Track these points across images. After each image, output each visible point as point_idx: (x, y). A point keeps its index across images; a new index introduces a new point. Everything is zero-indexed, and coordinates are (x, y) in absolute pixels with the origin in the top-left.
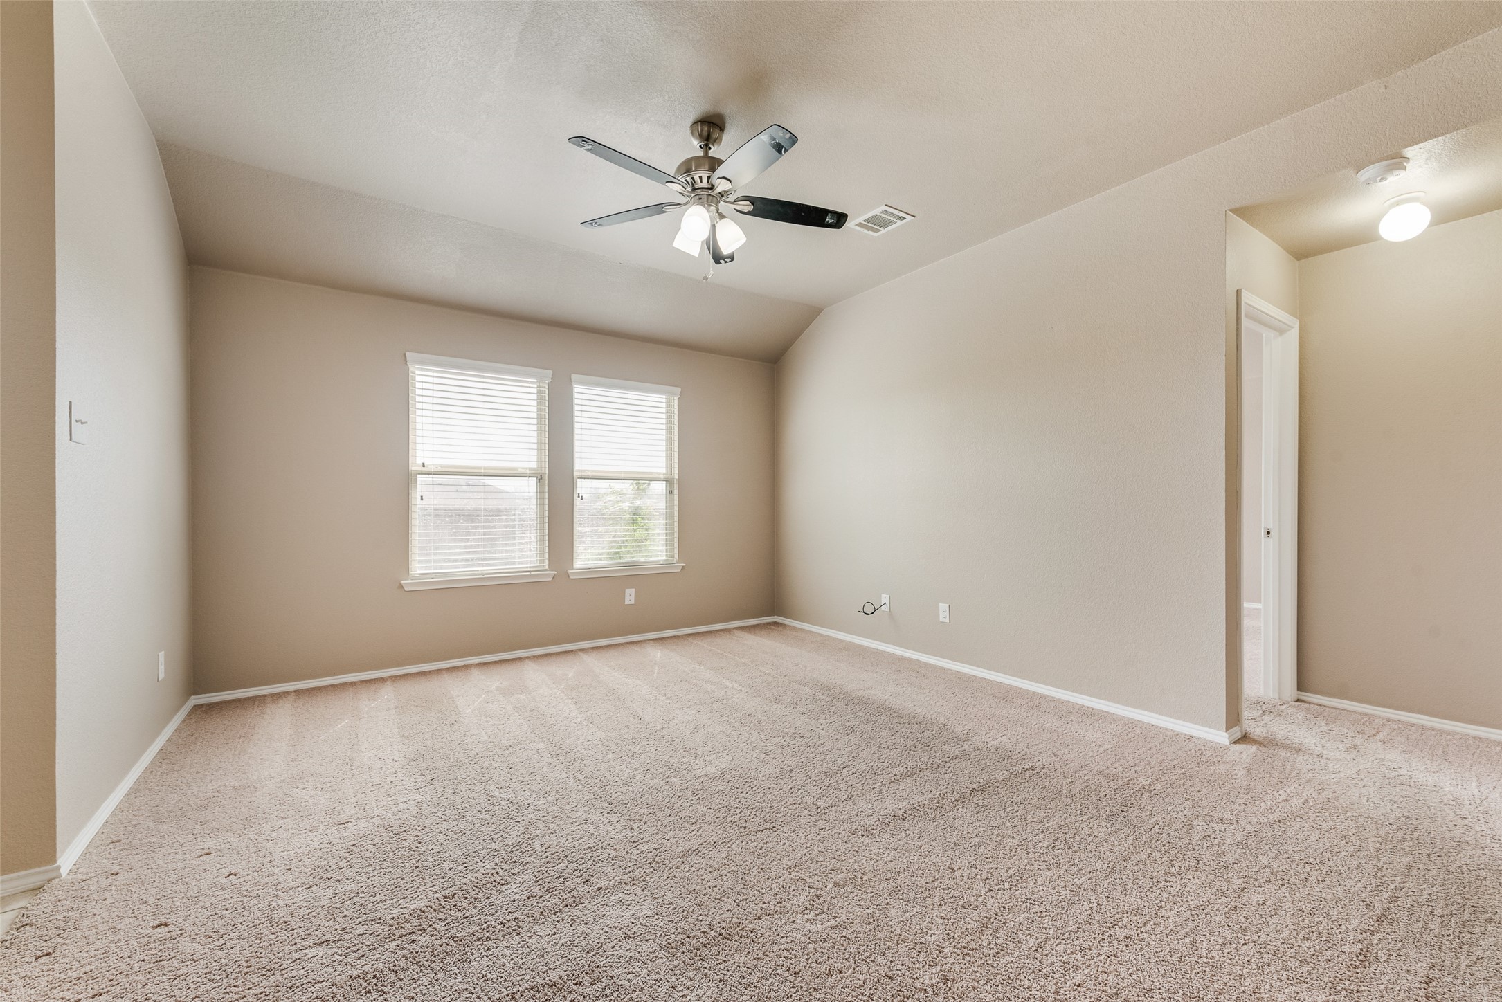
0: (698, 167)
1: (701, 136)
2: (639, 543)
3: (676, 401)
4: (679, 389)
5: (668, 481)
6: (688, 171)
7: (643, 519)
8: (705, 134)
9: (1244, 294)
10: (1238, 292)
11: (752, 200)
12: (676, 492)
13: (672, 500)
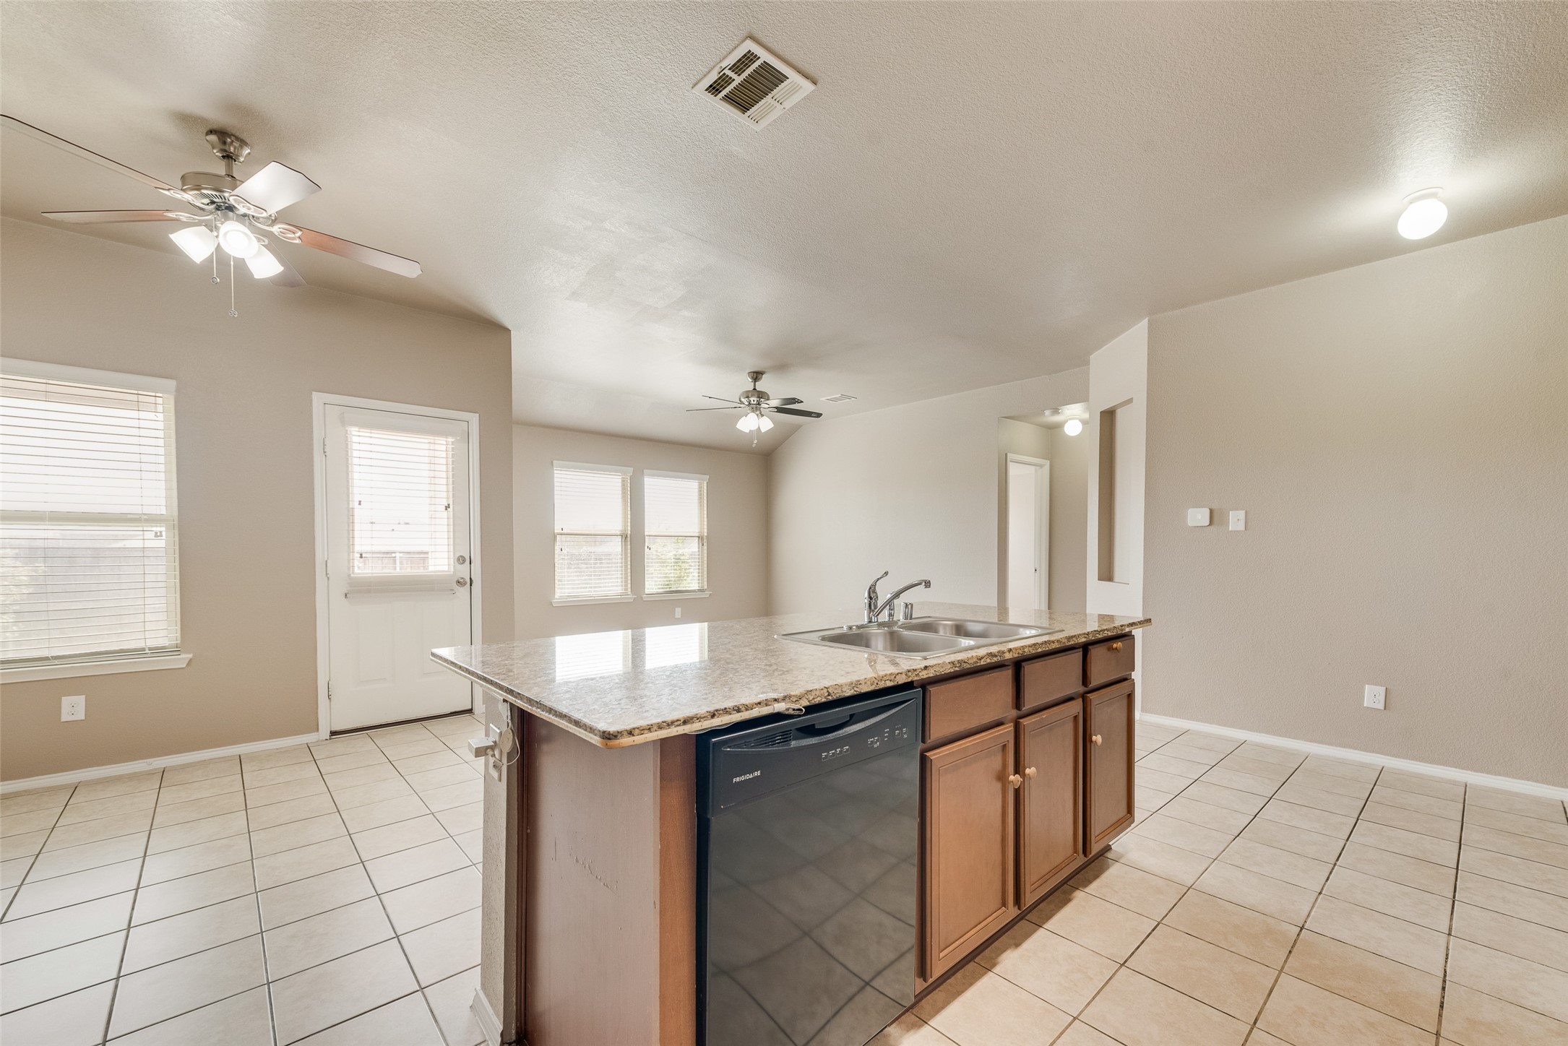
0: (752, 396)
1: (752, 378)
2: (680, 578)
3: (705, 484)
4: (708, 477)
5: (700, 538)
6: (748, 397)
7: (683, 562)
8: (755, 377)
9: (1008, 454)
10: (1006, 454)
11: (776, 408)
12: (705, 544)
13: (703, 550)
